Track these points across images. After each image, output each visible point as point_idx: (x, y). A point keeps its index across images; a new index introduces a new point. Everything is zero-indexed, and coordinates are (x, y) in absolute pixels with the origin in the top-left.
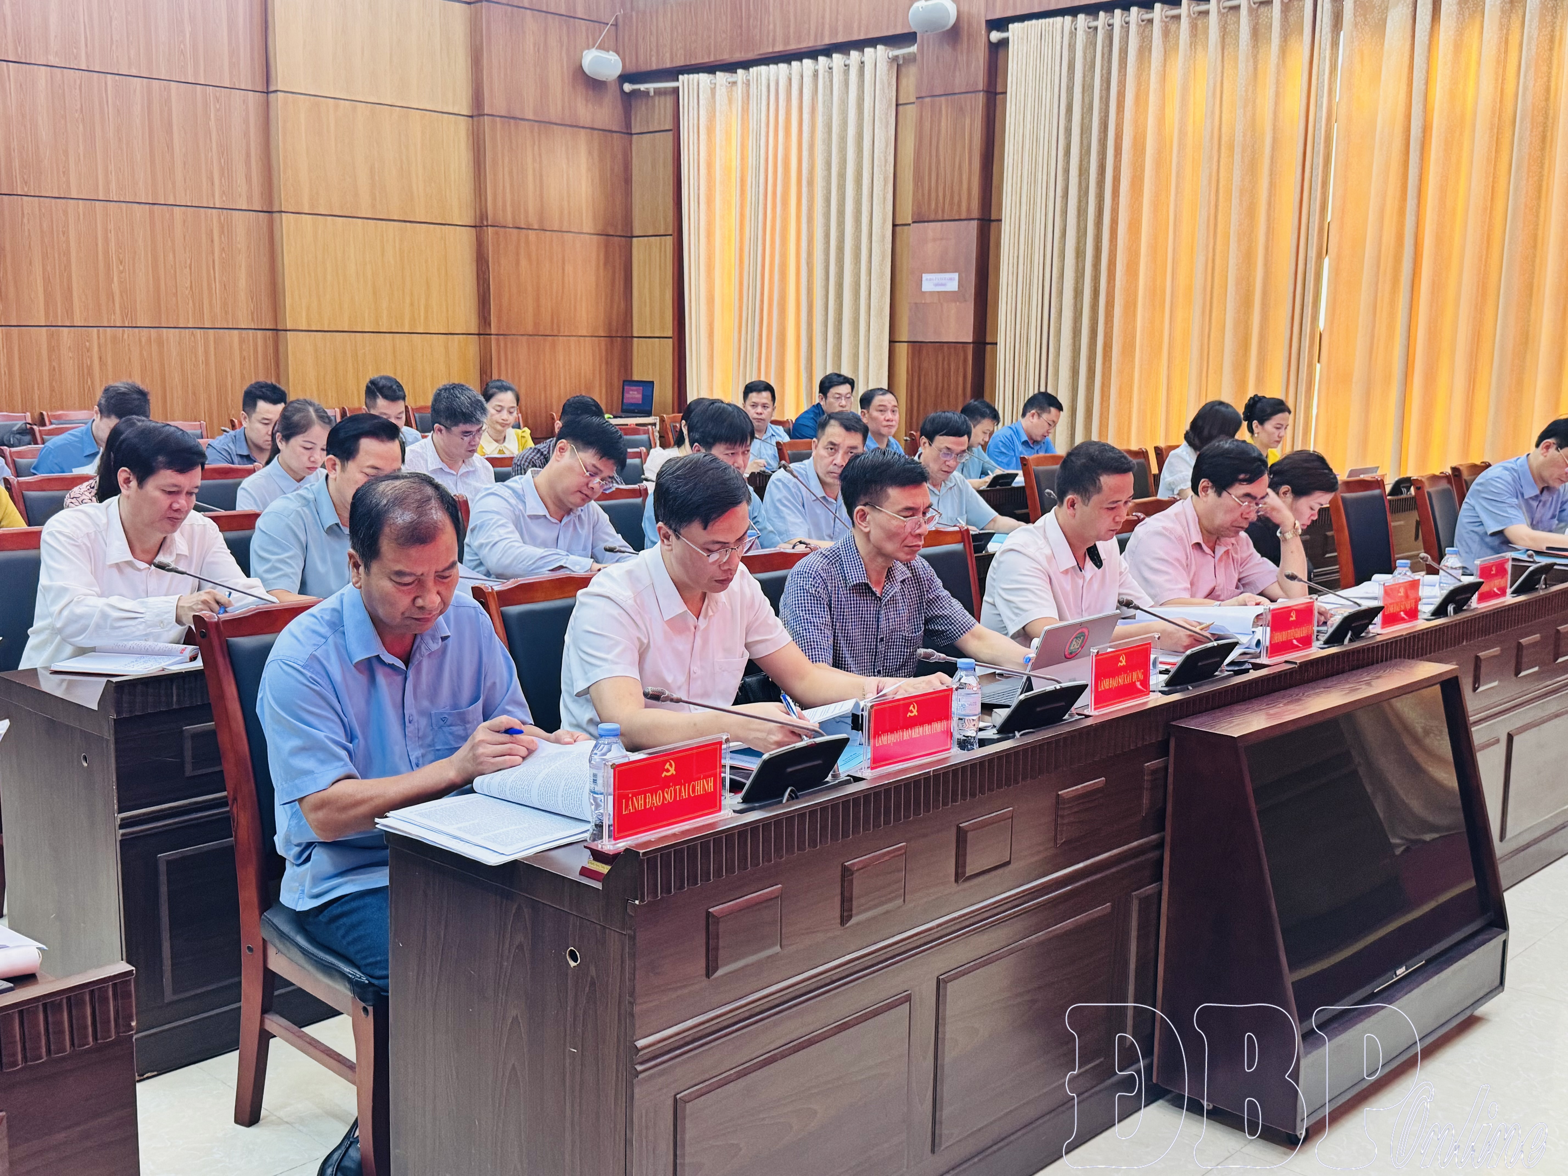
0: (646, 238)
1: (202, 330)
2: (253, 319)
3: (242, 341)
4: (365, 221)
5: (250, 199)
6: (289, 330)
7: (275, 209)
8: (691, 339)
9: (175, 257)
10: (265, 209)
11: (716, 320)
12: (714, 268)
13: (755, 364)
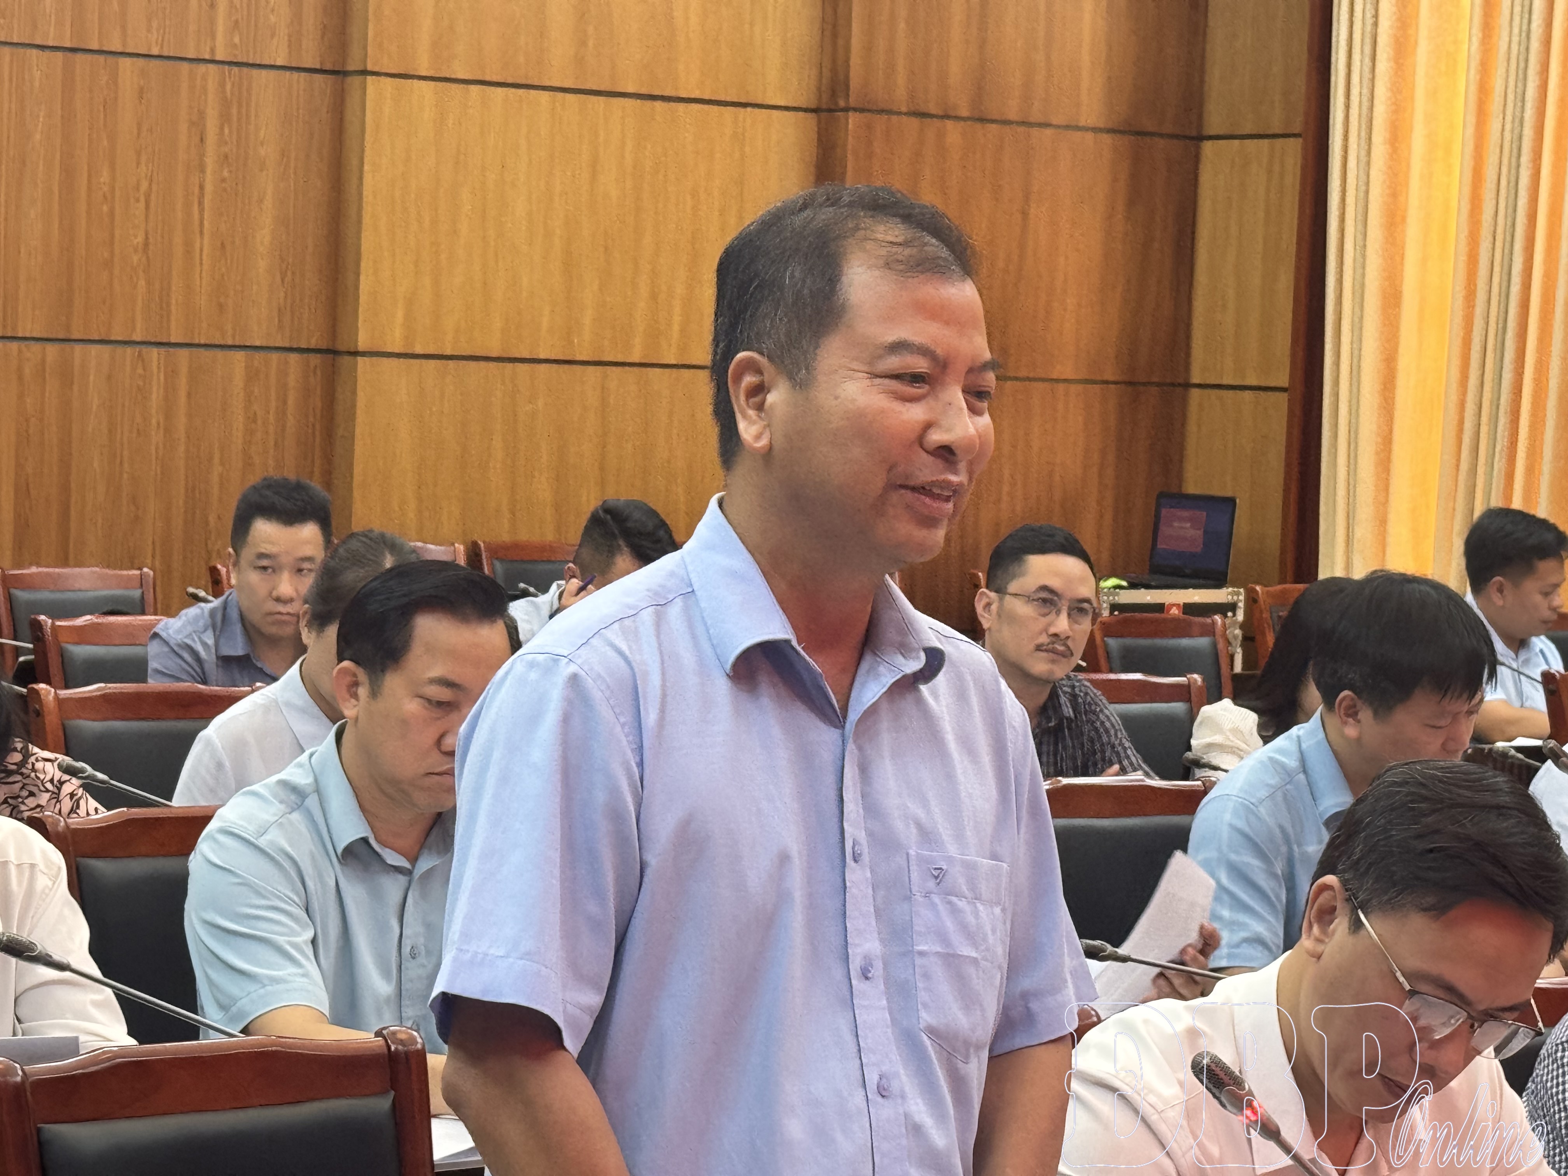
0: (1236, 142)
1: (163, 350)
2: (281, 327)
3: (252, 376)
4: (560, 95)
5: (294, 42)
6: (364, 354)
7: (350, 68)
8: (1336, 395)
9: (113, 178)
10: (328, 67)
11: (1402, 350)
12: (1404, 219)
13: (1499, 464)
